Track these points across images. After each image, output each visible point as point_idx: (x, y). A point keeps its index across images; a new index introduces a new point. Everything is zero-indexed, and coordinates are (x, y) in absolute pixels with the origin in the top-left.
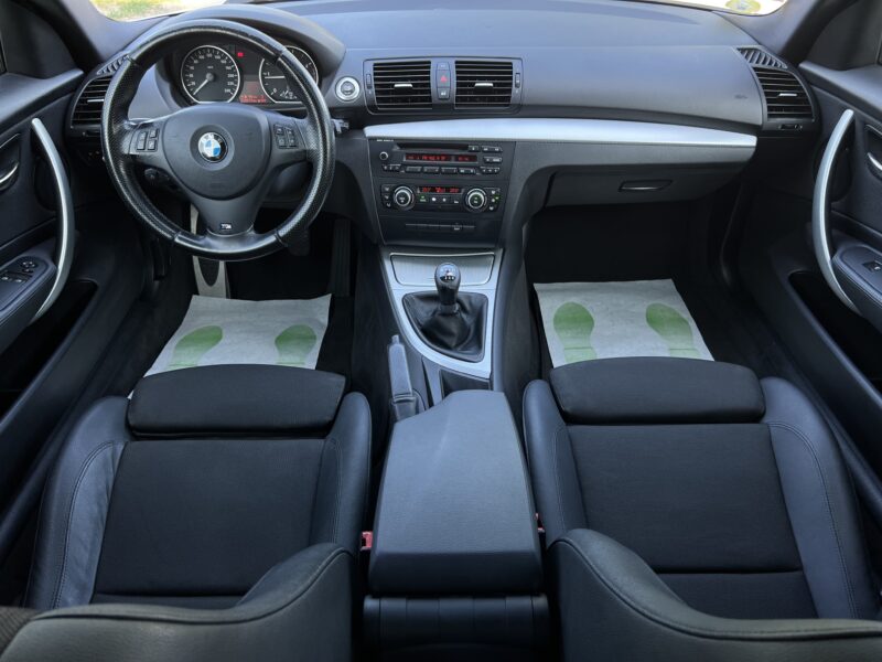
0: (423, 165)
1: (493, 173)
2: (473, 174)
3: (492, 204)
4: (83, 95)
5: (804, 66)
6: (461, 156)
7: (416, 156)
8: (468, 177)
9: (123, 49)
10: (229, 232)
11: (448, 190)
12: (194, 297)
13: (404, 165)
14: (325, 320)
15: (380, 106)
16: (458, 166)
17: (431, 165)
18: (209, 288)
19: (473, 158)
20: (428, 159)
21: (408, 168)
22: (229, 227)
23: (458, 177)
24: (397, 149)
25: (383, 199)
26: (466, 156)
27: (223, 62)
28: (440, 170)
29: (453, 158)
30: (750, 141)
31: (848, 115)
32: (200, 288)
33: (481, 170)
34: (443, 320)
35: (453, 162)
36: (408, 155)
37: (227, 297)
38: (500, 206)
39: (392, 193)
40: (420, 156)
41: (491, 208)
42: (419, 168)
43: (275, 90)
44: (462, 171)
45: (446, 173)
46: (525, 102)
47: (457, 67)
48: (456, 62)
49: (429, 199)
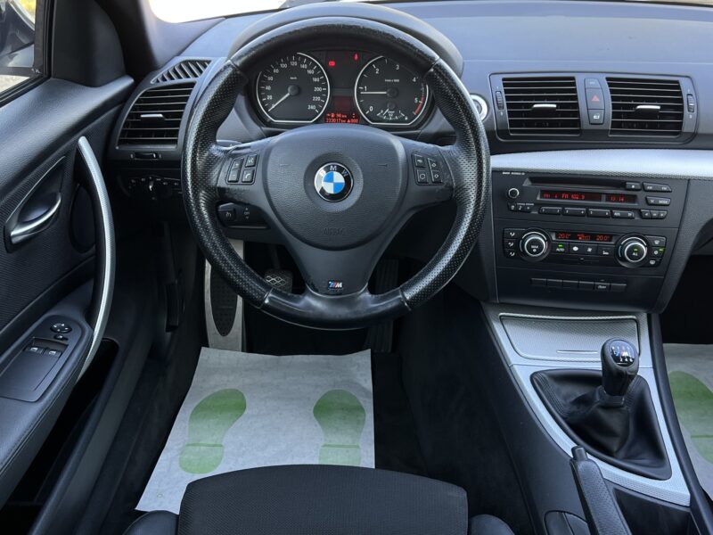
0: (564, 206)
1: (658, 218)
2: (632, 218)
3: (654, 257)
4: (134, 108)
6: (613, 195)
7: (553, 194)
8: (624, 222)
9: (179, 54)
10: (337, 292)
11: (593, 237)
12: (204, 349)
13: (539, 205)
14: (368, 384)
15: (512, 131)
16: (612, 209)
17: (576, 205)
19: (633, 199)
20: (570, 198)
21: (544, 209)
22: (339, 285)
23: (611, 221)
24: (527, 183)
25: (504, 246)
26: (622, 195)
27: (310, 72)
28: (587, 212)
29: (604, 197)
33: (641, 214)
34: (603, 414)
35: (603, 203)
36: (543, 193)
37: (243, 351)
38: (664, 260)
39: (518, 240)
40: (559, 194)
41: (652, 262)
42: (559, 209)
43: (371, 109)
44: (617, 214)
45: (596, 216)
46: (701, 130)
47: (610, 85)
48: (608, 79)
49: (568, 248)
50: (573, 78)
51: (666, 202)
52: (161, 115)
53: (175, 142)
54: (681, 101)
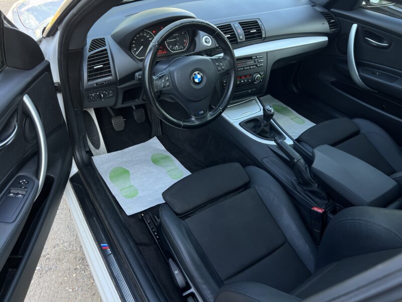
1: (262, 66)
2: (255, 68)
3: (262, 78)
4: (88, 65)
5: (331, 10)
8: (253, 70)
11: (246, 76)
12: (93, 157)
18: (97, 151)
22: (202, 112)
23: (250, 70)
25: (223, 85)
27: (148, 36)
28: (243, 69)
30: (325, 39)
31: (355, 27)
32: (93, 152)
33: (257, 66)
38: (264, 79)
43: (171, 46)
44: (251, 67)
45: (246, 69)
46: (267, 36)
47: (241, 25)
48: (239, 23)
49: (241, 82)
50: (230, 25)
51: (262, 61)
52: (102, 66)
53: (111, 75)
54: (259, 27)
